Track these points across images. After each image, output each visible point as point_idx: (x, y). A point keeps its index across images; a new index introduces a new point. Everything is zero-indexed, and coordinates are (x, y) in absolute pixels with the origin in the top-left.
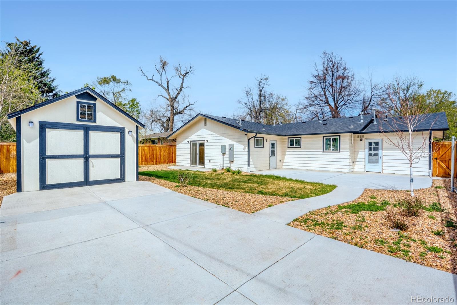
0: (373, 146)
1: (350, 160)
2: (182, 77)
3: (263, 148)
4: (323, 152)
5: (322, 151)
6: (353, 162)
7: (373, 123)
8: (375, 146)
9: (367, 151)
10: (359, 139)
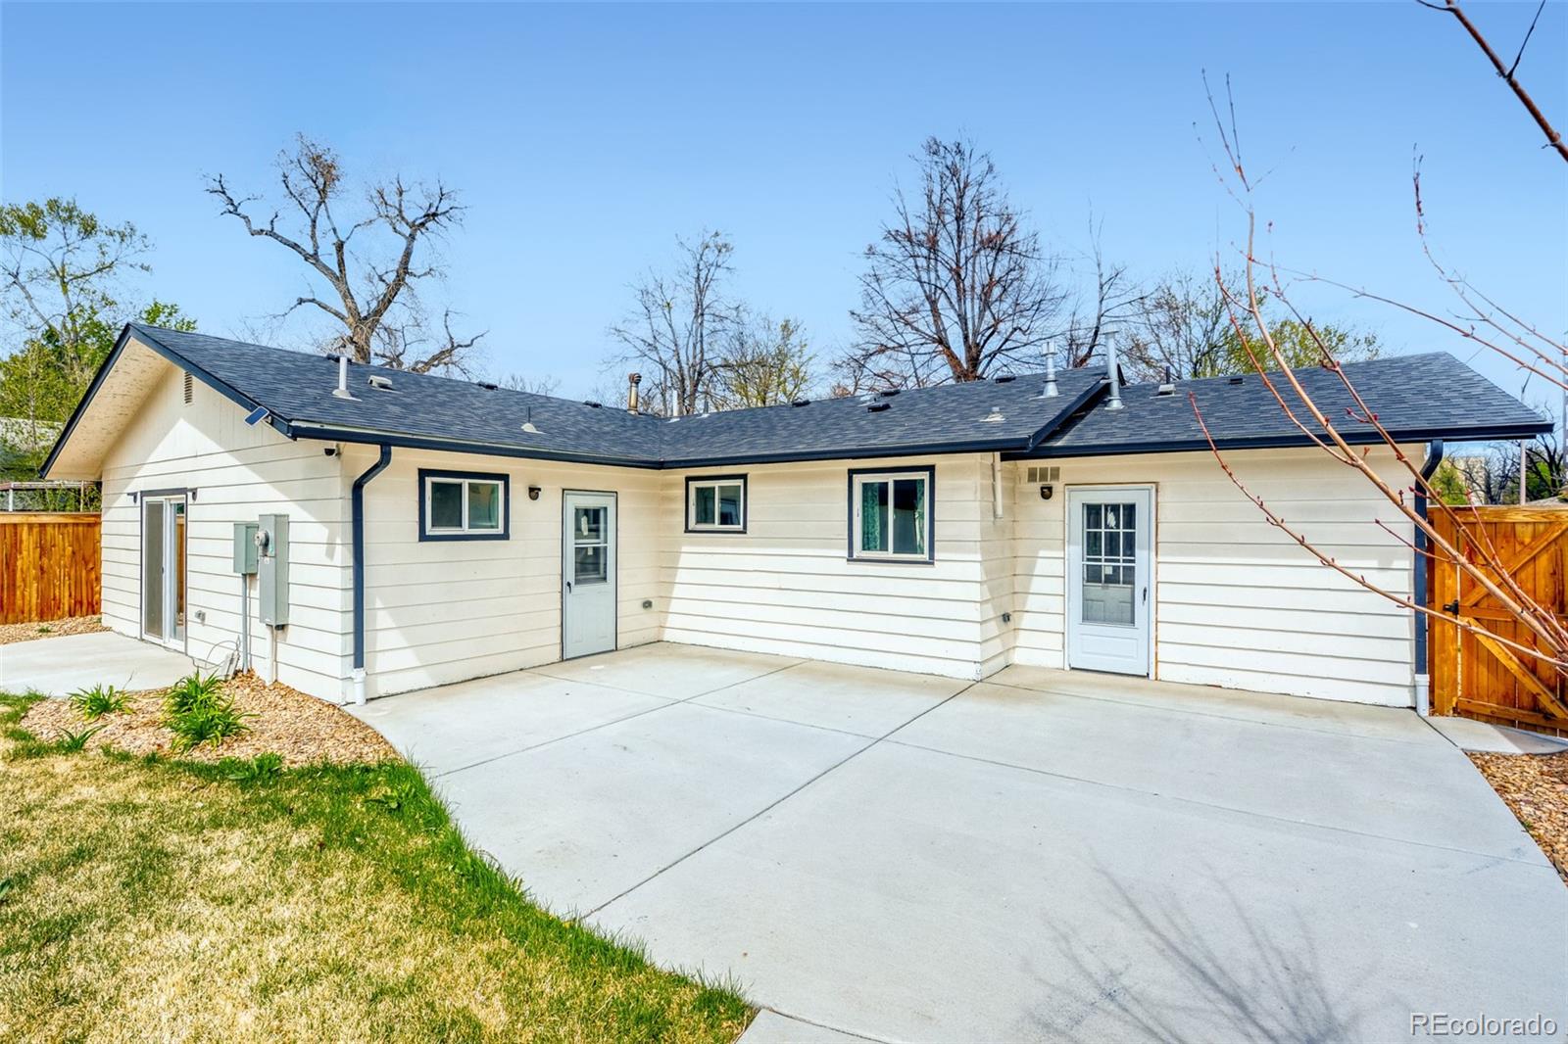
0: (1107, 526)
1: (989, 606)
2: (407, 231)
3: (505, 536)
4: (851, 559)
5: (846, 555)
6: (1006, 618)
7: (1106, 404)
8: (1118, 526)
9: (1077, 551)
10: (1037, 486)
